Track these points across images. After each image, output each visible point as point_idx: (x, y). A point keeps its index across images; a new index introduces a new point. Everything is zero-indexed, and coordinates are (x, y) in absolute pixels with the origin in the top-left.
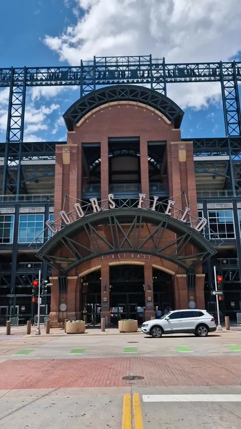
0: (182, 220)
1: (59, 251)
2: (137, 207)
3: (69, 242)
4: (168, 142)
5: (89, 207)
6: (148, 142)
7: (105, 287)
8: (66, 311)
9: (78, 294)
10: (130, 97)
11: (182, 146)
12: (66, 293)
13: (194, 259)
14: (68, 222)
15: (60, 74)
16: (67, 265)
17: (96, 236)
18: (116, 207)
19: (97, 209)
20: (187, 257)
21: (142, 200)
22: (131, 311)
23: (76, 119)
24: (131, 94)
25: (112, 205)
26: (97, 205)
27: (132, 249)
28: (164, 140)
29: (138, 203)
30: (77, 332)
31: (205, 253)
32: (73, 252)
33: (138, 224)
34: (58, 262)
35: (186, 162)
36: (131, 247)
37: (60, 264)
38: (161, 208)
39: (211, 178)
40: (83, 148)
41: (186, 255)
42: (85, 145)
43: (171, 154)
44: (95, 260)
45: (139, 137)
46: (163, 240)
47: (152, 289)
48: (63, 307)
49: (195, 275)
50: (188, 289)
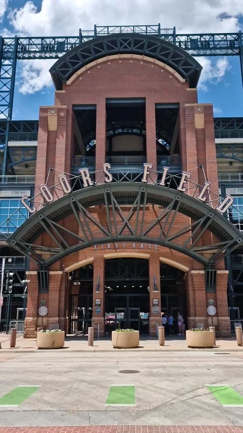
0: (200, 198)
1: (40, 238)
2: (140, 181)
3: (52, 225)
4: (181, 104)
5: (78, 181)
6: (156, 104)
7: (99, 286)
8: (47, 316)
9: (63, 294)
10: (134, 49)
11: (199, 109)
12: (48, 293)
13: (215, 251)
14: (50, 198)
15: (56, 46)
16: (49, 256)
17: (88, 220)
18: (113, 181)
19: (88, 183)
20: (205, 248)
21: (148, 171)
22: (132, 318)
23: (66, 76)
24: (135, 45)
25: (109, 178)
26: (88, 177)
27: (134, 237)
28: (176, 102)
29: (142, 176)
30: (51, 347)
31: (230, 242)
32: (58, 240)
33: (141, 206)
34: (38, 252)
35: (204, 129)
36: (133, 234)
37: (40, 255)
38: (173, 183)
39: (227, 165)
40: (75, 112)
41: (203, 245)
42: (76, 108)
43: (185, 120)
44: (85, 250)
45: (144, 98)
46: (174, 226)
47: (159, 288)
48: (43, 311)
49: (215, 272)
50: (206, 290)
